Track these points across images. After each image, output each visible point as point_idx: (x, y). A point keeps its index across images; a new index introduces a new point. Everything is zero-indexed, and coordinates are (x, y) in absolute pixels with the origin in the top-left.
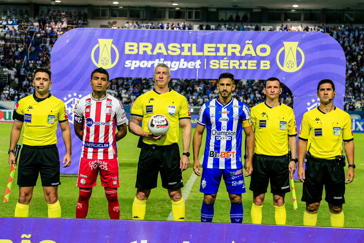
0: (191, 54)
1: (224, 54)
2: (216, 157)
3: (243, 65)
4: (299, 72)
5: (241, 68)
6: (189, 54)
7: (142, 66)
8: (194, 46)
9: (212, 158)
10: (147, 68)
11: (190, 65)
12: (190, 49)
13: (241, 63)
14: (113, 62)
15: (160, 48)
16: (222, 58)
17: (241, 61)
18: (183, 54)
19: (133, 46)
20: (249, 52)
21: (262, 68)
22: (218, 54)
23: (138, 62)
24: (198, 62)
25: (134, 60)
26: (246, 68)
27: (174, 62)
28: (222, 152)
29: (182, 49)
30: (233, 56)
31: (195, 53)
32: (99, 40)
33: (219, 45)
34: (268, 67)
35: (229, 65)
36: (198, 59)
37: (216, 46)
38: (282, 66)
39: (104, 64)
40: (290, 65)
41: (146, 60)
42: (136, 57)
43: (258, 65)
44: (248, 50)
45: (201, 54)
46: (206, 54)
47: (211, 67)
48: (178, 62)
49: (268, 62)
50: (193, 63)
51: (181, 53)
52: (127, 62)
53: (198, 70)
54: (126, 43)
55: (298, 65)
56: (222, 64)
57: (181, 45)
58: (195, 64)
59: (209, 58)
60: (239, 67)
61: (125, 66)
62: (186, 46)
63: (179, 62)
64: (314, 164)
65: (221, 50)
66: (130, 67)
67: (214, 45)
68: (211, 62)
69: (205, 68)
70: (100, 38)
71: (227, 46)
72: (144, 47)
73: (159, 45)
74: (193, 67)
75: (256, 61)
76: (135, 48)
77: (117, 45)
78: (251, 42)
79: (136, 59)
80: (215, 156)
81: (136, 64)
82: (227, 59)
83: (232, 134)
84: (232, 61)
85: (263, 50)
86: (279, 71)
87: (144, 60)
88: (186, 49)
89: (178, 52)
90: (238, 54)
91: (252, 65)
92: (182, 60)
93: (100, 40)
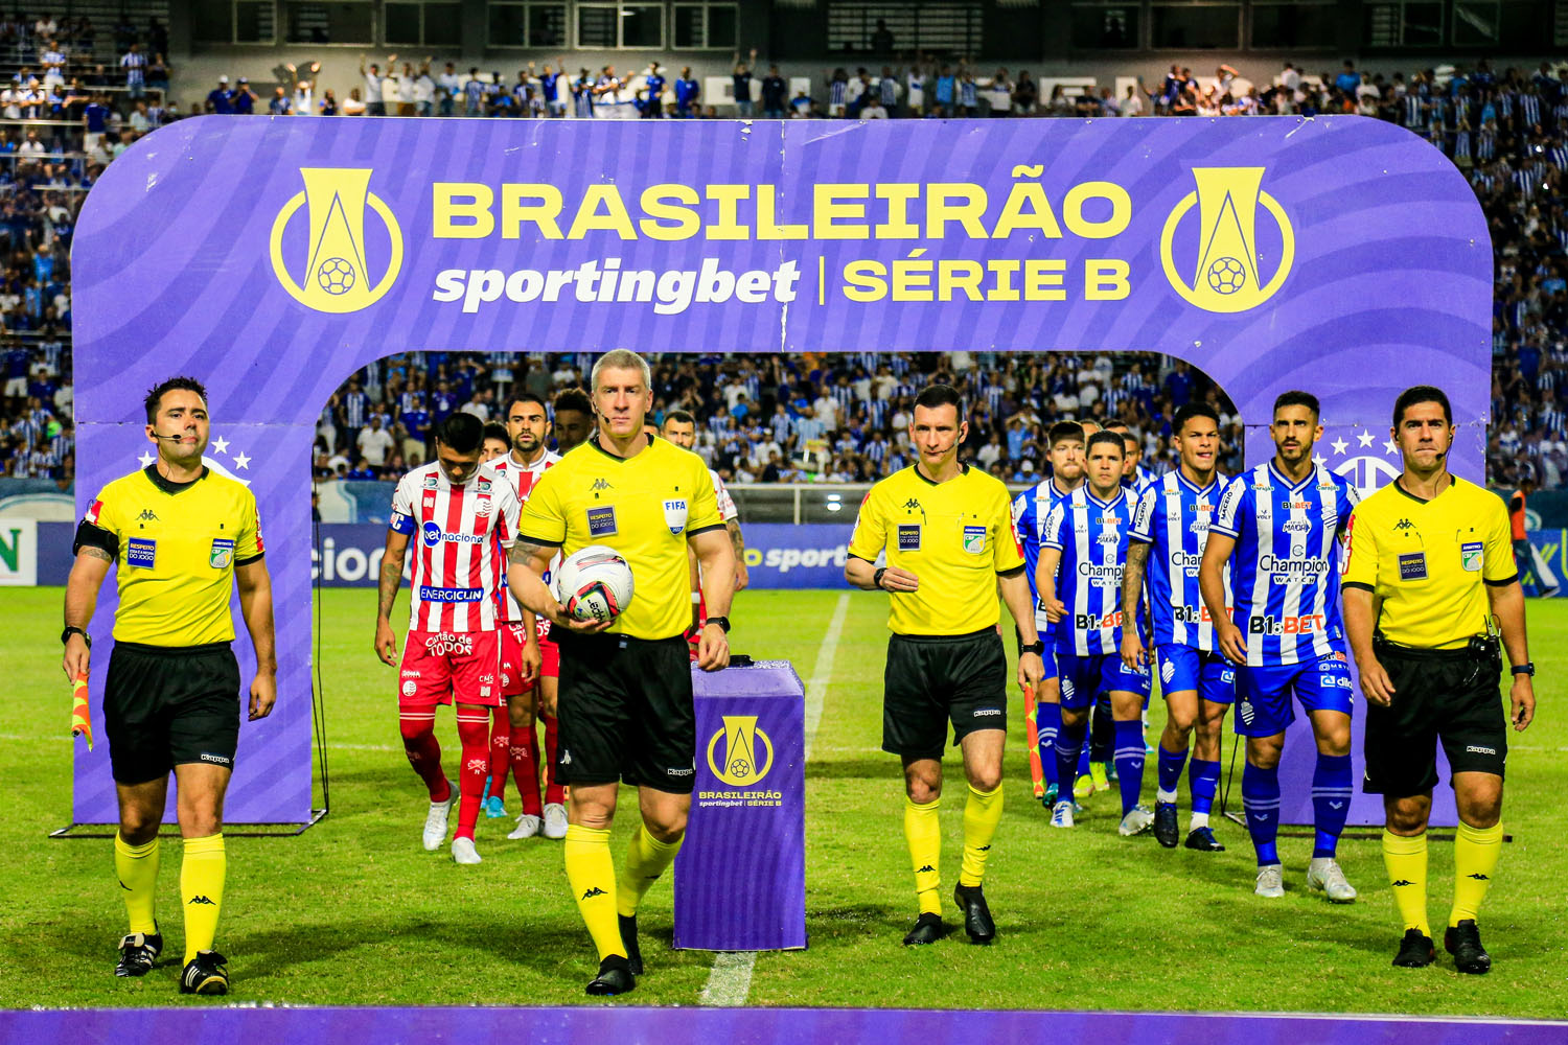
0: (753, 232)
1: (912, 232)
2: (1270, 632)
3: (1004, 280)
4: (1271, 309)
5: (993, 295)
6: (742, 233)
7: (516, 295)
8: (766, 194)
9: (1260, 637)
10: (541, 307)
11: (748, 287)
12: (746, 212)
13: (994, 273)
14: (374, 280)
15: (602, 209)
16: (903, 248)
17: (993, 265)
18: (712, 233)
19: (470, 200)
20: (1027, 221)
21: (1092, 293)
22: (882, 232)
23: (495, 276)
24: (788, 272)
25: (478, 267)
26: (1015, 295)
27: (670, 277)
28: (1287, 619)
29: (707, 211)
30: (955, 242)
31: (769, 229)
32: (306, 172)
33: (883, 190)
34: (1123, 291)
35: (934, 286)
36: (787, 260)
37: (872, 191)
38: (1190, 282)
39: (334, 289)
40: (1227, 276)
41: (535, 268)
42: (487, 253)
43: (1074, 280)
44: (1022, 211)
45: (798, 232)
46: (824, 230)
47: (850, 293)
48: (691, 275)
49: (1123, 268)
50: (762, 276)
51: (702, 230)
52: (444, 278)
53: (785, 309)
54: (436, 186)
55: (1264, 281)
56: (900, 279)
57: (702, 193)
58: (773, 283)
59: (837, 252)
60: (985, 295)
61: (437, 296)
62: (726, 195)
63: (693, 274)
64: (1399, 667)
65: (897, 210)
66: (461, 301)
67: (861, 190)
68: (850, 272)
69: (822, 302)
70: (309, 167)
71: (923, 192)
72: (526, 202)
73: (595, 193)
74: (762, 298)
75: (1061, 265)
76: (481, 210)
77: (391, 195)
78: (1038, 170)
79: (486, 266)
80: (1266, 629)
81: (486, 286)
82: (922, 258)
83: (1319, 566)
84: (946, 267)
85: (1097, 210)
86: (1174, 306)
87: (526, 267)
88: (727, 212)
89: (691, 224)
90: (976, 231)
91: (1042, 281)
92: (710, 264)
93: (309, 174)
